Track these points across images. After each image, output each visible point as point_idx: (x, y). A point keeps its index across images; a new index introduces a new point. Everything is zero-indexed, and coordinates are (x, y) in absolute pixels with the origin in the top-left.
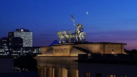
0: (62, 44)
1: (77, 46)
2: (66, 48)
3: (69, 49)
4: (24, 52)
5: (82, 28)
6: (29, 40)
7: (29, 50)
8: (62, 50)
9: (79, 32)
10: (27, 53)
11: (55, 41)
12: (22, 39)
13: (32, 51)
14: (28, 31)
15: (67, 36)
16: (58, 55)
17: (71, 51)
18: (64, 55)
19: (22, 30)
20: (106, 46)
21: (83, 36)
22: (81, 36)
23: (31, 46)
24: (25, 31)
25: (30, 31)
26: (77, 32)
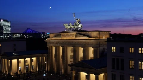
0: (68, 32)
1: (80, 33)
2: (72, 34)
3: (75, 35)
4: (6, 37)
5: (80, 21)
6: (8, 28)
7: (10, 36)
8: (69, 36)
9: (78, 24)
10: (8, 37)
11: (28, 28)
12: (3, 27)
13: (12, 36)
14: (7, 21)
15: (72, 27)
16: (65, 38)
17: (76, 36)
18: (71, 39)
19: (2, 20)
20: (101, 33)
21: (81, 27)
22: (80, 26)
23: (10, 32)
24: (4, 20)
25: (8, 21)
26: (76, 24)
